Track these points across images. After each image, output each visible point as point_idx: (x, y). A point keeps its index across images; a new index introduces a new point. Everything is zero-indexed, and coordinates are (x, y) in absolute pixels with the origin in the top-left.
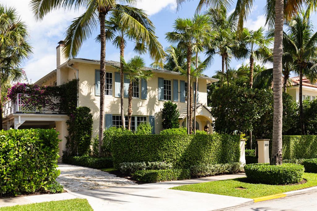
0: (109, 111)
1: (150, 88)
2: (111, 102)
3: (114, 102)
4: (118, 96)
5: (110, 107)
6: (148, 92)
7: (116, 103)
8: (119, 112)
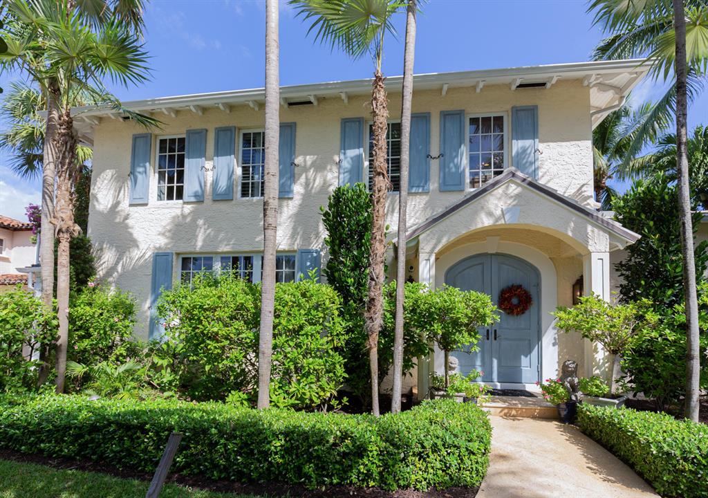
0: (166, 244)
1: (309, 159)
2: (174, 218)
3: (184, 217)
4: (193, 199)
5: (169, 231)
6: (300, 175)
7: (188, 219)
8: (195, 245)
